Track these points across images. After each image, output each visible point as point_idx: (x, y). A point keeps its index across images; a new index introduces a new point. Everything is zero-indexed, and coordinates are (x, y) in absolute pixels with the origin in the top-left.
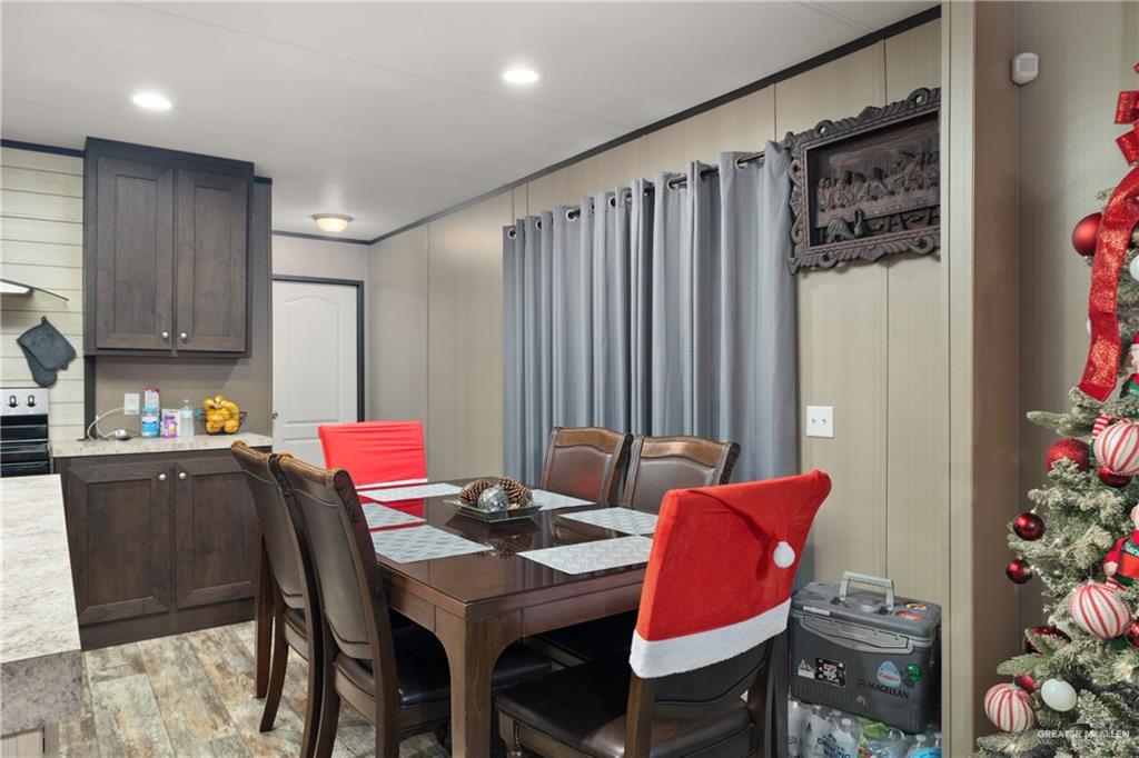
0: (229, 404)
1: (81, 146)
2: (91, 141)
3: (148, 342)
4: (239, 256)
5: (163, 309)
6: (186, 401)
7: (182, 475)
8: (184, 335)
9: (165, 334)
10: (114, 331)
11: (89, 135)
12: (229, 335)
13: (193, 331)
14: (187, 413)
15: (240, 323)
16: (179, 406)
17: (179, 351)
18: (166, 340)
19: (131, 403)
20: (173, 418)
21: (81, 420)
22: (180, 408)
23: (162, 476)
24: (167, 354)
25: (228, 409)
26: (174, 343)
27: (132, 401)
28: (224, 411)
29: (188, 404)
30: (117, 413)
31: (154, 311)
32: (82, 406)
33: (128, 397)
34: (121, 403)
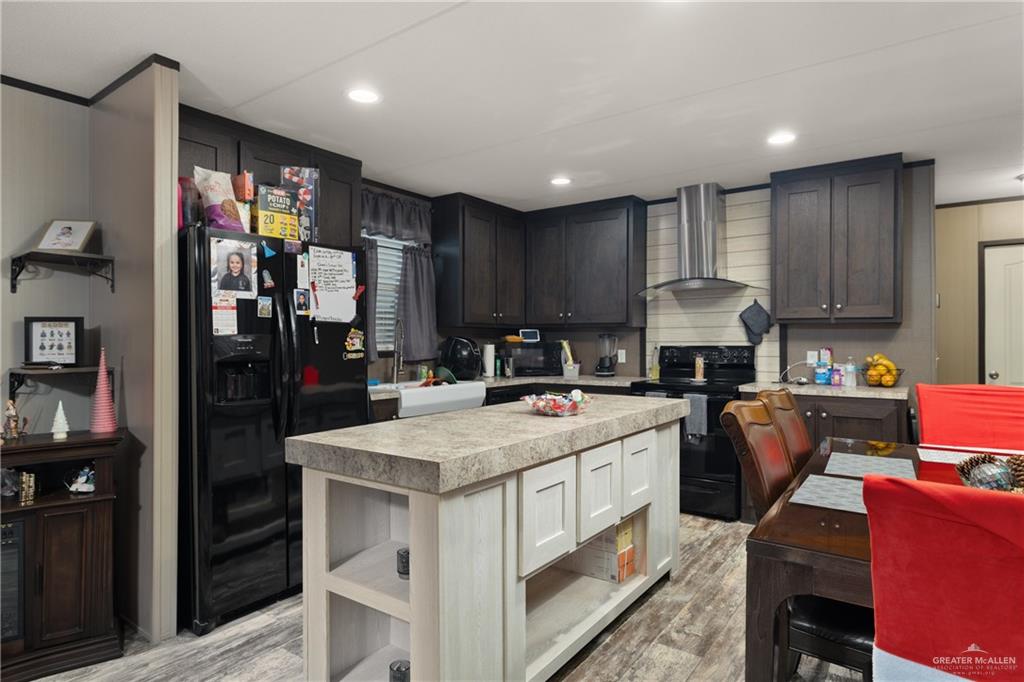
0: (886, 362)
1: (769, 181)
2: (774, 175)
3: (813, 313)
4: (888, 237)
5: (823, 287)
6: (850, 358)
7: (824, 414)
8: (839, 306)
9: (825, 306)
10: (788, 306)
11: (773, 171)
12: (878, 304)
13: (847, 302)
14: (850, 368)
15: (888, 293)
16: (845, 361)
17: (836, 319)
18: (825, 310)
19: (812, 358)
20: (839, 370)
21: (778, 369)
22: (845, 363)
23: (809, 413)
24: (827, 321)
25: (885, 366)
26: (831, 311)
27: (812, 356)
28: (880, 368)
29: (851, 360)
30: (802, 364)
31: (816, 290)
32: (778, 359)
33: (809, 353)
34: (805, 358)
